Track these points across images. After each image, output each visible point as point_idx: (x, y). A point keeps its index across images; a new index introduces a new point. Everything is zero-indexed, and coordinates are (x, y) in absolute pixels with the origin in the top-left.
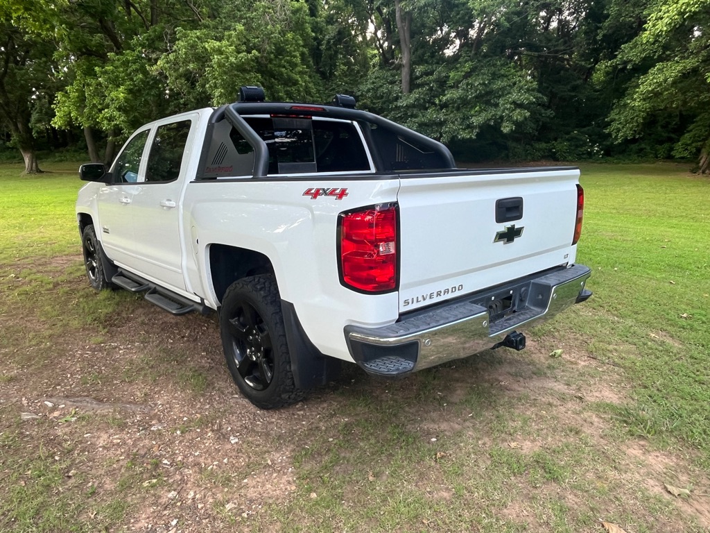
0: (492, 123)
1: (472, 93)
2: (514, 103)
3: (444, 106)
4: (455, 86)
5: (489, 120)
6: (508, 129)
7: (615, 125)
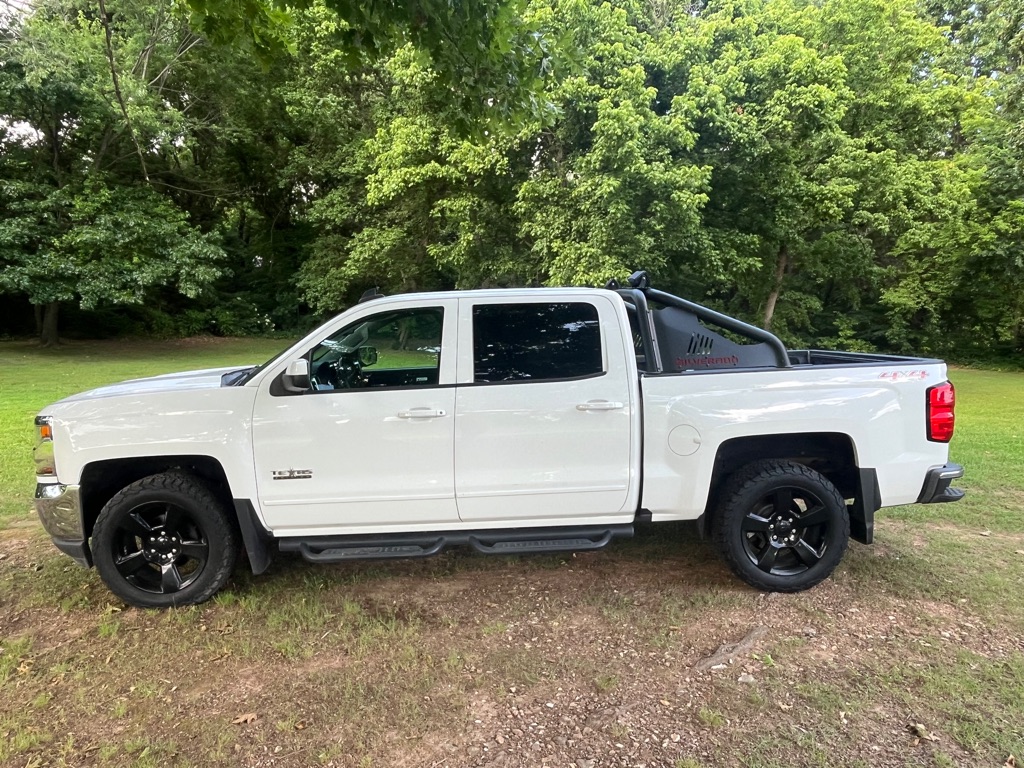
0: (165, 283)
1: (123, 237)
2: (192, 256)
3: (71, 250)
4: (91, 220)
5: (159, 278)
6: (193, 292)
7: (310, 294)
